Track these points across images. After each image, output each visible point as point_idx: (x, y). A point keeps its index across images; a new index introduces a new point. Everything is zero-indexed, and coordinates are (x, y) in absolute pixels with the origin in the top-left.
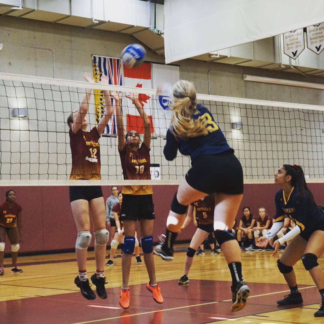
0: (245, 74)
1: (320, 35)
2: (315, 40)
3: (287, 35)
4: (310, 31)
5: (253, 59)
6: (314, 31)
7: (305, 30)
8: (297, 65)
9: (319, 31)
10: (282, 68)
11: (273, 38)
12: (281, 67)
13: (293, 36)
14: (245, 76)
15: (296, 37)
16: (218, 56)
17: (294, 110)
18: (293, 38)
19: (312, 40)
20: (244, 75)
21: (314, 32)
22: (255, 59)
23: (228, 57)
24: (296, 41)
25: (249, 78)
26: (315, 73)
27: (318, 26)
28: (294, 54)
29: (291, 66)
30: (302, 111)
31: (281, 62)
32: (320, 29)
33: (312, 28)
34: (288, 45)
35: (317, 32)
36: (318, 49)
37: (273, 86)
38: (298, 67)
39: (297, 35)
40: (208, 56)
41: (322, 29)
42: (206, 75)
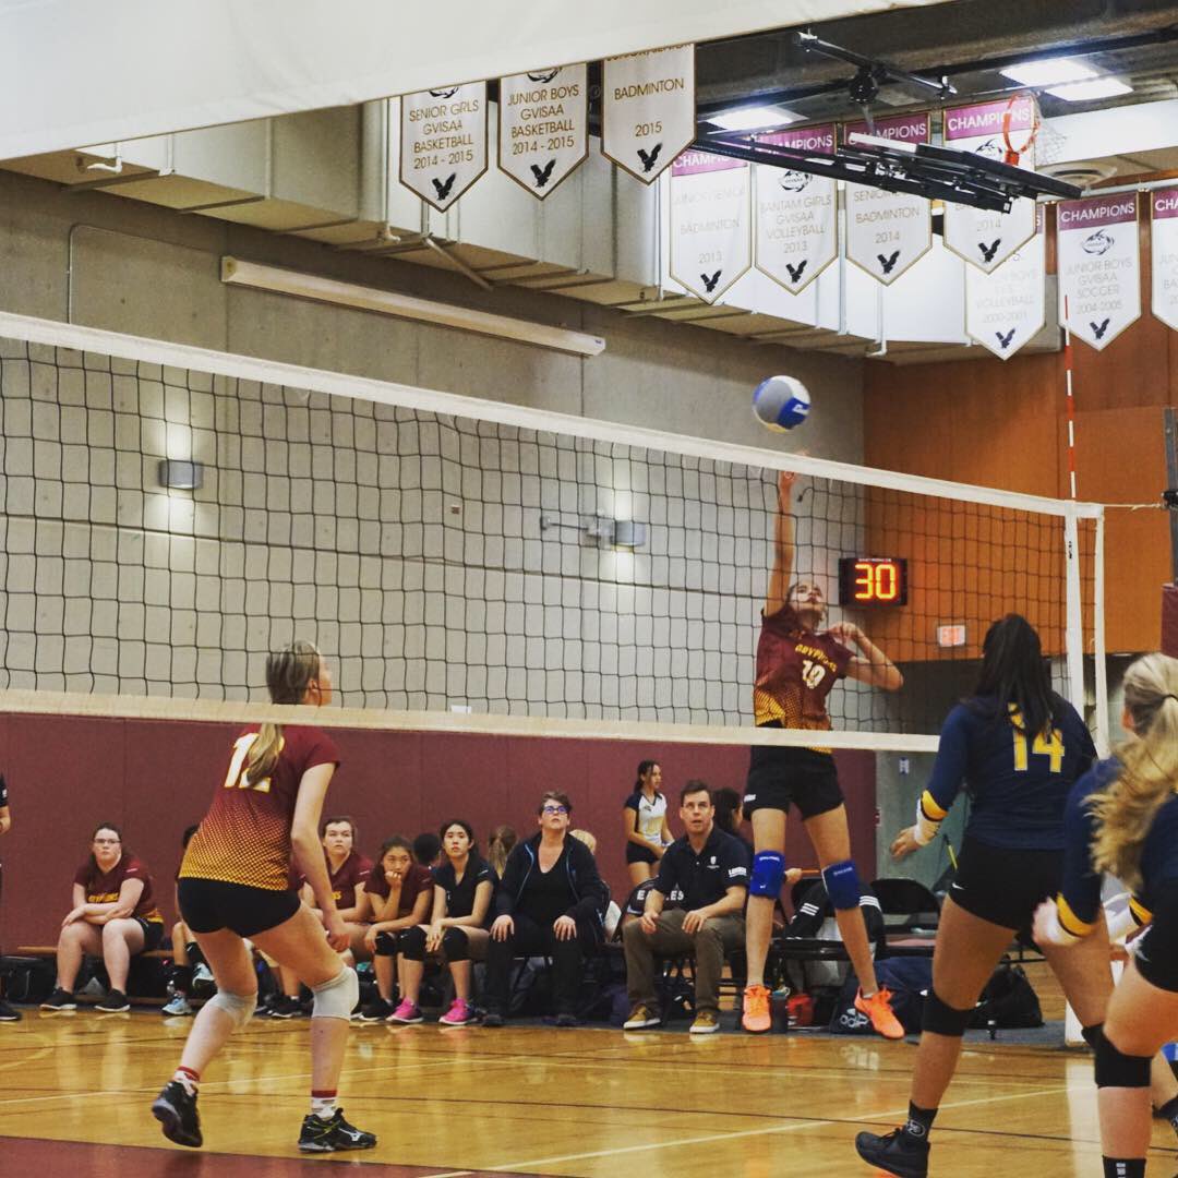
0: (228, 253)
1: (552, 118)
2: (531, 139)
3: (419, 102)
4: (512, 97)
5: (267, 194)
6: (529, 98)
7: (493, 89)
8: (453, 237)
9: (548, 102)
10: (387, 244)
11: (360, 109)
12: (385, 239)
13: (441, 110)
14: (230, 265)
15: (455, 118)
16: (118, 169)
17: (420, 417)
18: (441, 119)
19: (521, 139)
20: (226, 259)
21: (531, 105)
22: (277, 196)
23: (161, 174)
24: (453, 133)
25: (245, 273)
26: (521, 278)
27: (547, 81)
28: (443, 190)
29: (424, 239)
30: (451, 424)
31: (384, 219)
32: (555, 94)
33: (523, 86)
34: (417, 147)
35: (540, 104)
36: (542, 177)
37: (345, 314)
38: (453, 243)
39: (460, 110)
40: (74, 161)
41: (562, 93)
42: (59, 246)
